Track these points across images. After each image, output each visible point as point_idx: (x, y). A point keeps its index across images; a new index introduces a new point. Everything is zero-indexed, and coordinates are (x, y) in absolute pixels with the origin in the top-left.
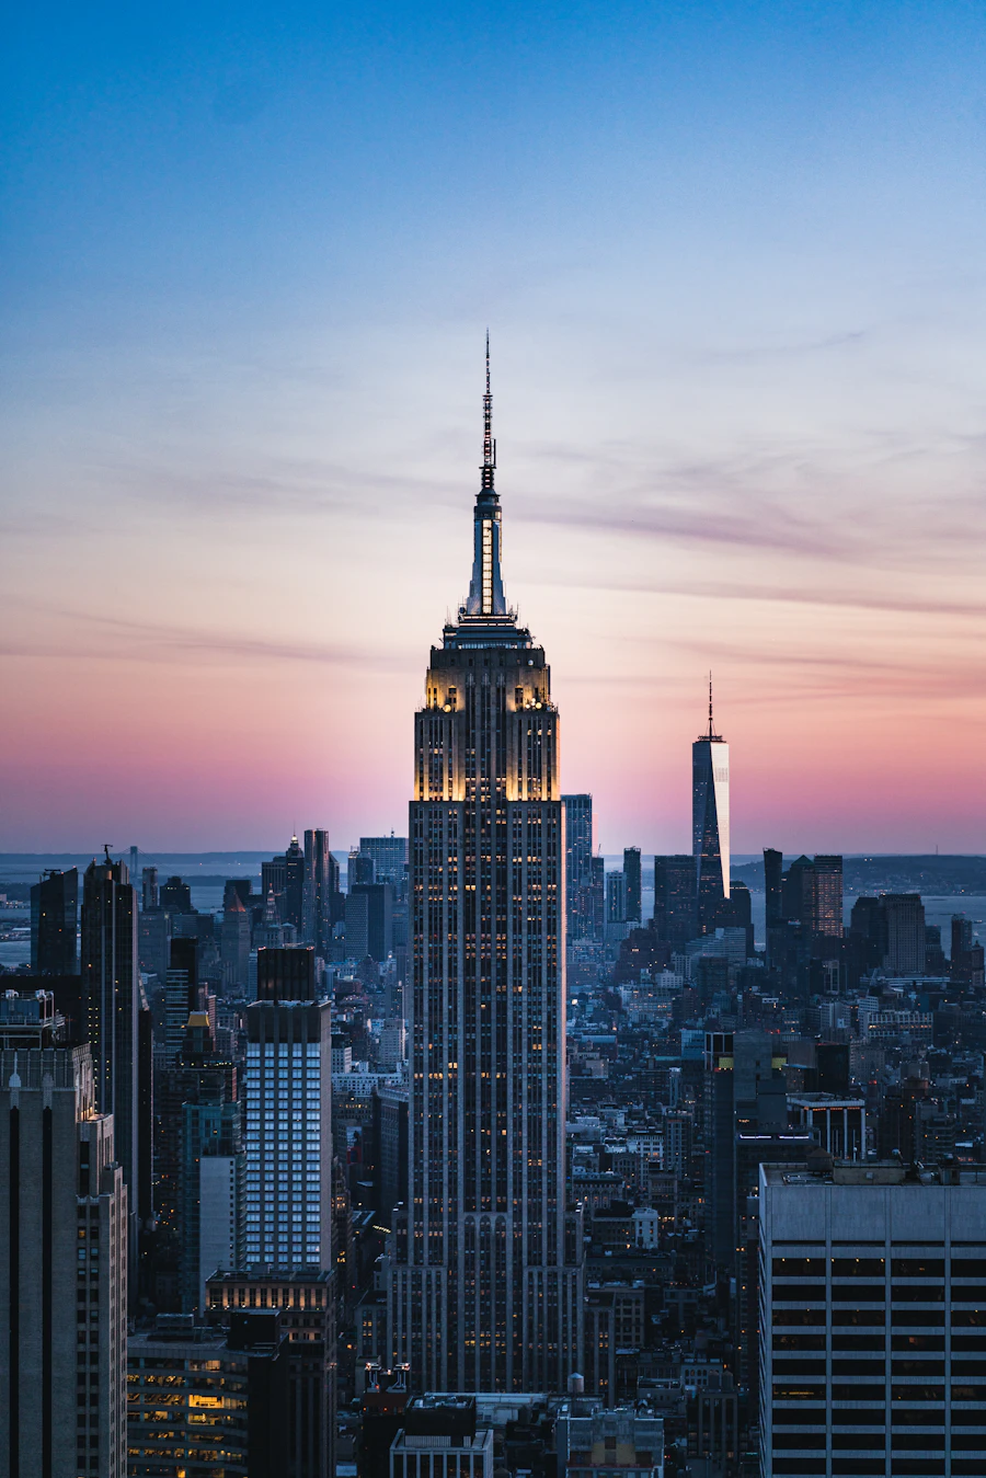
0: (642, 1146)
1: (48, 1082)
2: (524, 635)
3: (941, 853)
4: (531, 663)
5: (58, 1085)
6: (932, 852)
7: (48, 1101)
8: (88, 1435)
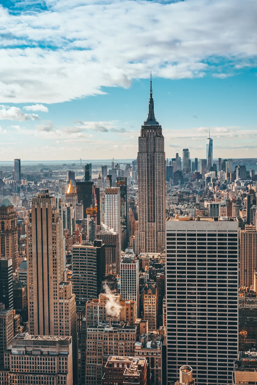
0: (189, 210)
1: (47, 204)
2: (157, 123)
3: (254, 158)
4: (159, 128)
5: (49, 204)
6: (253, 158)
7: (47, 207)
8: (55, 262)
